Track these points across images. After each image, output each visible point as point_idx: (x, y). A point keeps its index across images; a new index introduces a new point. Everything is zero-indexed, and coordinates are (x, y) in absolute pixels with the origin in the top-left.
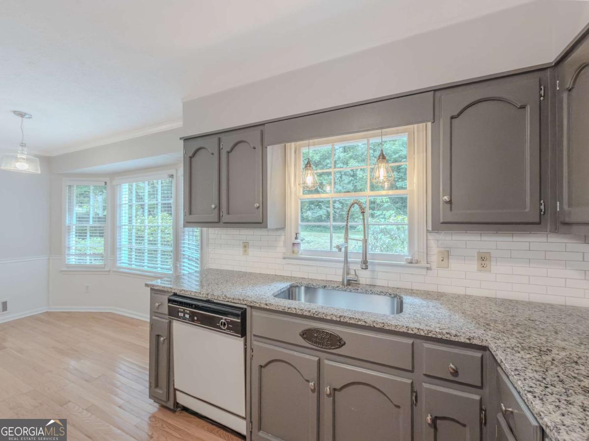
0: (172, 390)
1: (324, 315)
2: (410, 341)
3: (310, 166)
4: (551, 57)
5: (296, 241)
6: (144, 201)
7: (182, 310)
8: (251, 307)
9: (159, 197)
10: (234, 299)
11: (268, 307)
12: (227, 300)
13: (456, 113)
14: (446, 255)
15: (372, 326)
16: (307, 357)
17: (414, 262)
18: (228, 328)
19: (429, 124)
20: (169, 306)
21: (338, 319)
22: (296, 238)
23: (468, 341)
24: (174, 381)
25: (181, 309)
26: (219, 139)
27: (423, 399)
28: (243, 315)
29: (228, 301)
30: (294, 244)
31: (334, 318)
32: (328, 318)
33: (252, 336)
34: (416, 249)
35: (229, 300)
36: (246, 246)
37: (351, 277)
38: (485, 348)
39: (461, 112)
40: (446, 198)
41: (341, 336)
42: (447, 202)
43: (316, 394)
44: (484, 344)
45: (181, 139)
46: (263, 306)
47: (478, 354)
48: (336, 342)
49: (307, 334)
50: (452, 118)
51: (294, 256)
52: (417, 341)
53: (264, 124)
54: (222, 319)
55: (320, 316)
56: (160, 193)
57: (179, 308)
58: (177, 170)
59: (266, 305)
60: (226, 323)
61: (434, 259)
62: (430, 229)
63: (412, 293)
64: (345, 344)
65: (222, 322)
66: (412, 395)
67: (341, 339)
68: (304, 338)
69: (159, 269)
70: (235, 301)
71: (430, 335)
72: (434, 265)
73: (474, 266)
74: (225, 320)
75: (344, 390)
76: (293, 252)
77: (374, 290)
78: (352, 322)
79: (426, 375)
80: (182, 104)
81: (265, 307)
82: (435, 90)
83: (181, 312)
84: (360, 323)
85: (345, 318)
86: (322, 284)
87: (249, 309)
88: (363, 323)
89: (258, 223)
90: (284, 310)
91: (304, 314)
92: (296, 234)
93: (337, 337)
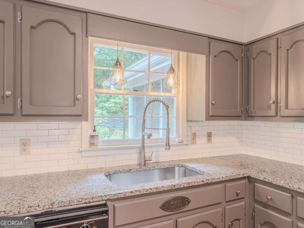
1: (179, 186)
2: (220, 186)
4: (245, 40)
5: (95, 134)
8: (113, 200)
10: (93, 198)
11: (133, 194)
12: (83, 202)
14: (195, 135)
15: (206, 183)
16: (165, 223)
21: (188, 185)
22: (95, 130)
26: (15, 6)
28: (105, 211)
29: (85, 203)
30: (92, 136)
31: (185, 186)
32: (182, 186)
35: (87, 201)
36: (25, 144)
37: (147, 158)
41: (188, 196)
46: (128, 195)
50: (215, 56)
54: (83, 223)
55: (176, 187)
60: (89, 226)
61: (190, 138)
65: (84, 227)
70: (96, 200)
72: (189, 143)
73: (205, 140)
74: (87, 223)
76: (92, 144)
78: (196, 184)
79: (227, 202)
81: (130, 194)
82: (208, 38)
84: (200, 183)
85: (192, 183)
86: (127, 169)
87: (109, 203)
88: (202, 183)
89: (80, 116)
90: (148, 192)
91: (165, 189)
92: (95, 126)
93: (186, 198)
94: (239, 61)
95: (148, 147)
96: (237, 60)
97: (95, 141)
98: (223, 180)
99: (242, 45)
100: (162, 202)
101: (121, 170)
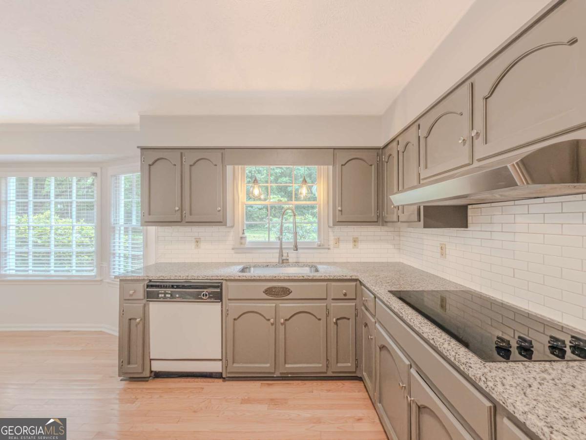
0: (147, 362)
2: (325, 283)
3: (257, 182)
4: (381, 144)
5: (243, 236)
6: (49, 198)
7: (163, 292)
8: (226, 280)
9: (74, 195)
10: (212, 277)
11: (240, 278)
13: (344, 163)
14: (338, 241)
16: (268, 305)
17: (322, 245)
18: (210, 298)
19: (331, 167)
20: (147, 291)
21: (288, 278)
22: (243, 233)
23: (350, 278)
24: (150, 353)
25: (161, 291)
26: (182, 153)
27: (331, 312)
28: (220, 286)
30: (241, 238)
31: (286, 278)
32: (282, 278)
33: (227, 300)
34: (322, 238)
35: (208, 278)
36: (197, 241)
37: (284, 258)
38: (356, 280)
39: (346, 163)
40: (340, 208)
41: (289, 288)
42: (340, 211)
43: (274, 326)
44: (357, 278)
45: (138, 147)
46: (236, 278)
47: (354, 283)
48: (286, 291)
49: (268, 291)
50: (342, 165)
51: (242, 246)
52: (329, 283)
53: (224, 149)
54: (204, 291)
55: (277, 278)
56: (74, 191)
57: (159, 291)
58: (101, 168)
59: (239, 277)
60: (207, 294)
61: (332, 243)
62: (331, 224)
63: (321, 263)
64: (292, 292)
65: (204, 294)
66: (327, 311)
67: (289, 289)
68: (266, 294)
69: (74, 272)
70: (214, 278)
71: (335, 278)
72: (331, 247)
73: (351, 245)
74: (207, 292)
75: (291, 319)
76: (241, 243)
77: (300, 264)
78: (296, 278)
79: (333, 299)
80: (139, 116)
81: (238, 278)
82: (334, 149)
83: (161, 293)
84: (300, 278)
85: (292, 277)
86: (265, 264)
87: (224, 282)
88: (302, 278)
89: (221, 222)
90: (252, 278)
91: (267, 278)
92: (243, 230)
93: (287, 288)
94: (373, 166)
95: (286, 248)
96: (371, 165)
97: (243, 241)
98: (326, 278)
99: (379, 149)
100: (266, 288)
101: (260, 265)
